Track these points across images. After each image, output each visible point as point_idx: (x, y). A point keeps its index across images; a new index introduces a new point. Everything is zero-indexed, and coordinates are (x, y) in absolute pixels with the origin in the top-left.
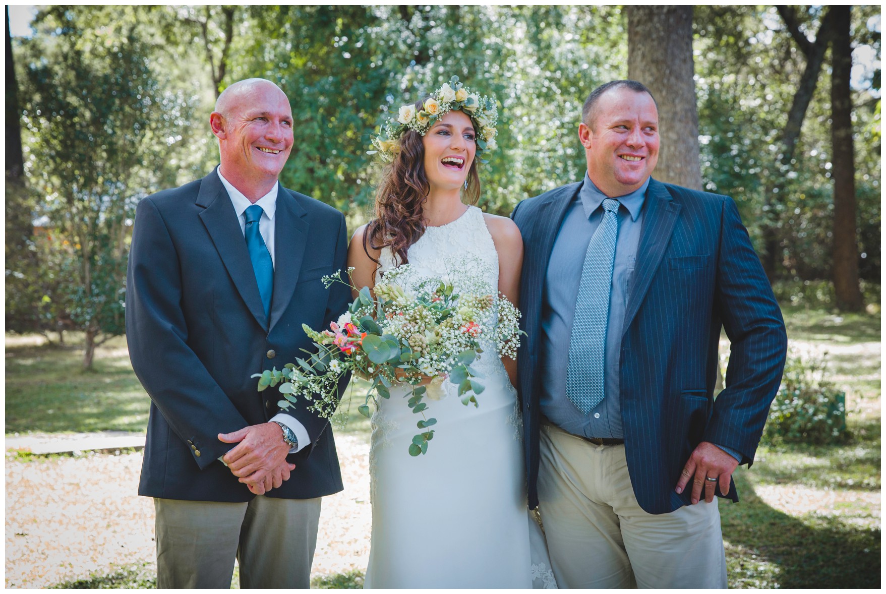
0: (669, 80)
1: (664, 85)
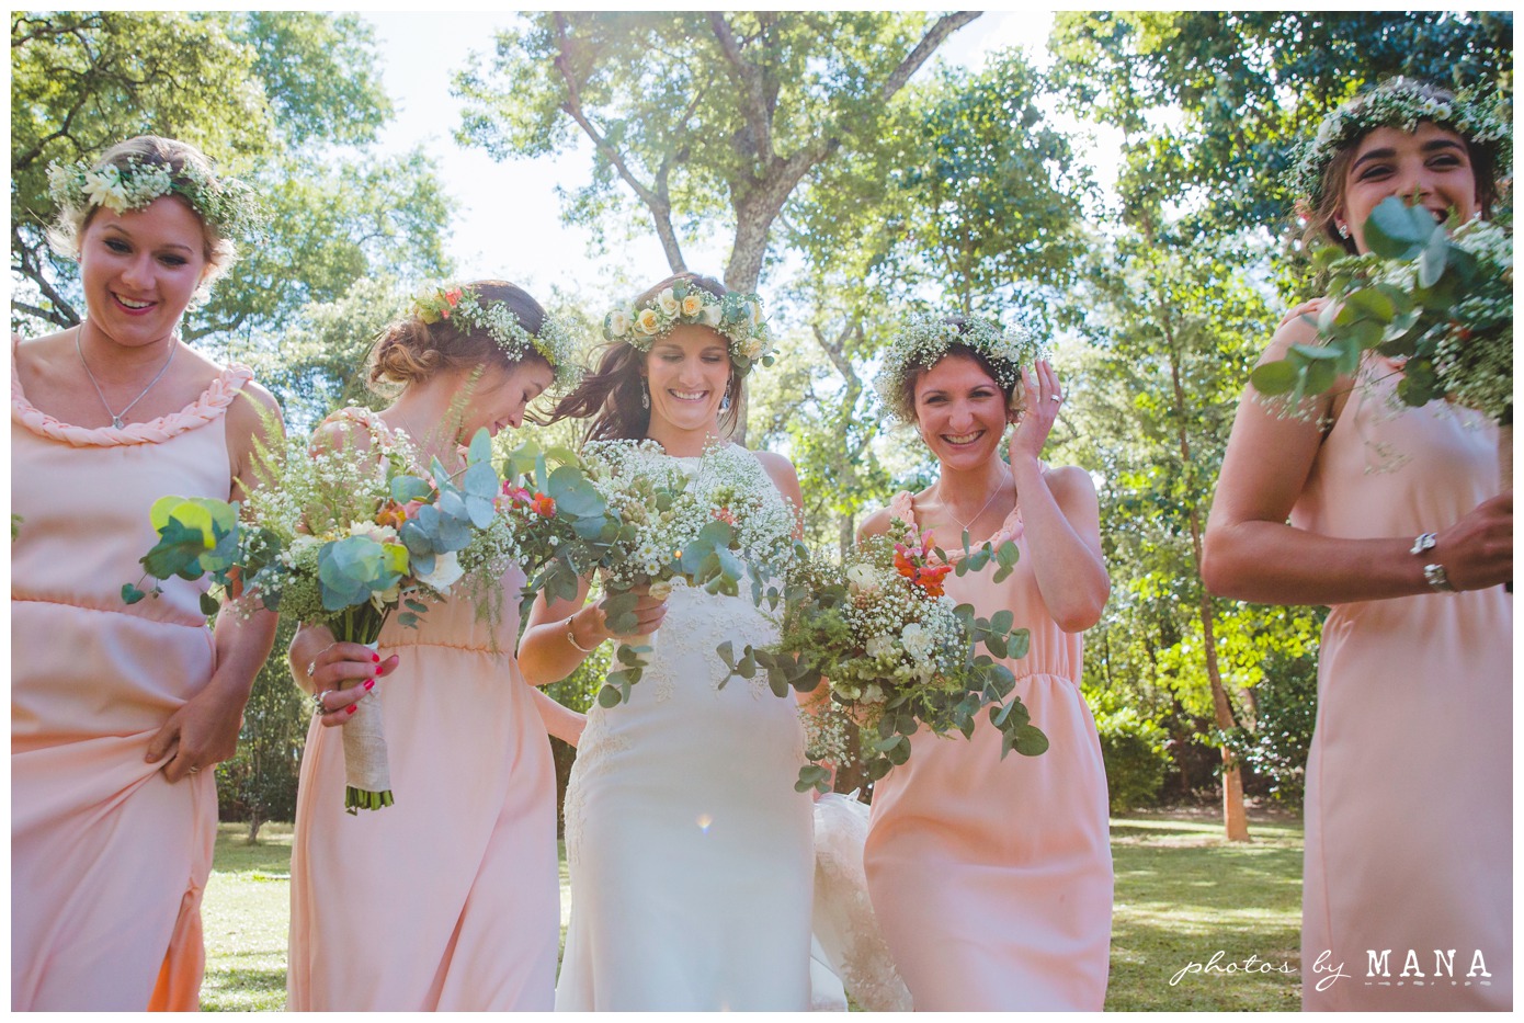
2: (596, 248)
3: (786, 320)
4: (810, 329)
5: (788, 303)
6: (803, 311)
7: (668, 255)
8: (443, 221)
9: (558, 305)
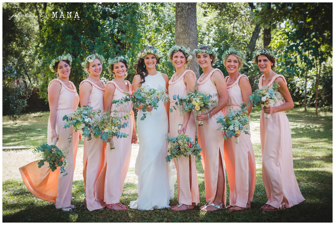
0: (188, 31)
1: (186, 32)
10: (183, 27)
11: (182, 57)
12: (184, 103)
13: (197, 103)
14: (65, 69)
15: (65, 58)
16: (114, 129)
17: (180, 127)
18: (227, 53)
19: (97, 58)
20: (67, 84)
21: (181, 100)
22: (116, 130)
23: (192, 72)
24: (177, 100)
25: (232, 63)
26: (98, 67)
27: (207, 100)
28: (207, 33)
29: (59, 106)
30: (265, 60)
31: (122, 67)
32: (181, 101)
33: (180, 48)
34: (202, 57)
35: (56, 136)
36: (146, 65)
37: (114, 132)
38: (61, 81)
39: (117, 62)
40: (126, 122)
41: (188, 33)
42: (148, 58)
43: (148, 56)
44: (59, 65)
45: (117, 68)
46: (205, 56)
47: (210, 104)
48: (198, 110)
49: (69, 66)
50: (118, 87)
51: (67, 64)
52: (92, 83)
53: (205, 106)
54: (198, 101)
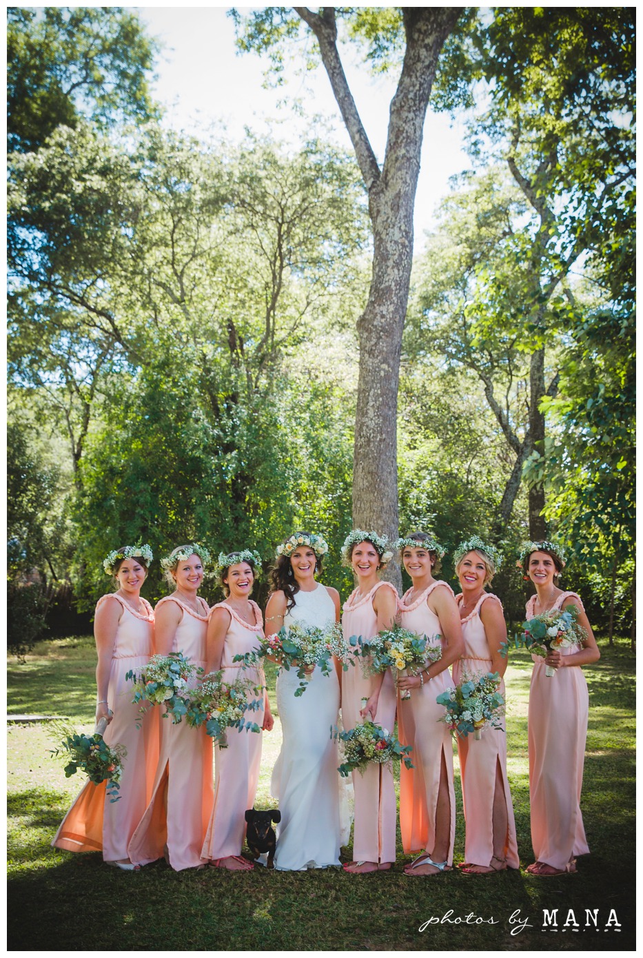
2: (274, 78)
3: (481, 156)
4: (507, 163)
5: (483, 136)
6: (498, 146)
7: (334, 85)
8: (148, 64)
9: (251, 147)
10: (369, 478)
11: (370, 554)
12: (373, 653)
13: (398, 653)
14: (132, 575)
15: (137, 552)
16: (232, 712)
17: (364, 705)
18: (466, 548)
19: (195, 552)
20: (136, 606)
21: (366, 645)
22: (237, 715)
23: (391, 585)
24: (358, 647)
25: (473, 569)
26: (195, 572)
27: (420, 649)
28: (416, 481)
29: (118, 649)
30: (546, 563)
31: (246, 573)
32: (367, 648)
33: (367, 534)
34: (414, 555)
35: (107, 714)
36: (296, 569)
37: (233, 718)
38: (121, 599)
39: (239, 562)
40: (257, 699)
41: (379, 491)
42: (298, 555)
43: (300, 551)
44: (124, 565)
45: (237, 574)
46: (420, 555)
47: (425, 656)
48: (401, 668)
49: (142, 569)
50: (236, 615)
51: (140, 567)
52: (183, 604)
53: (416, 660)
54: (402, 650)
